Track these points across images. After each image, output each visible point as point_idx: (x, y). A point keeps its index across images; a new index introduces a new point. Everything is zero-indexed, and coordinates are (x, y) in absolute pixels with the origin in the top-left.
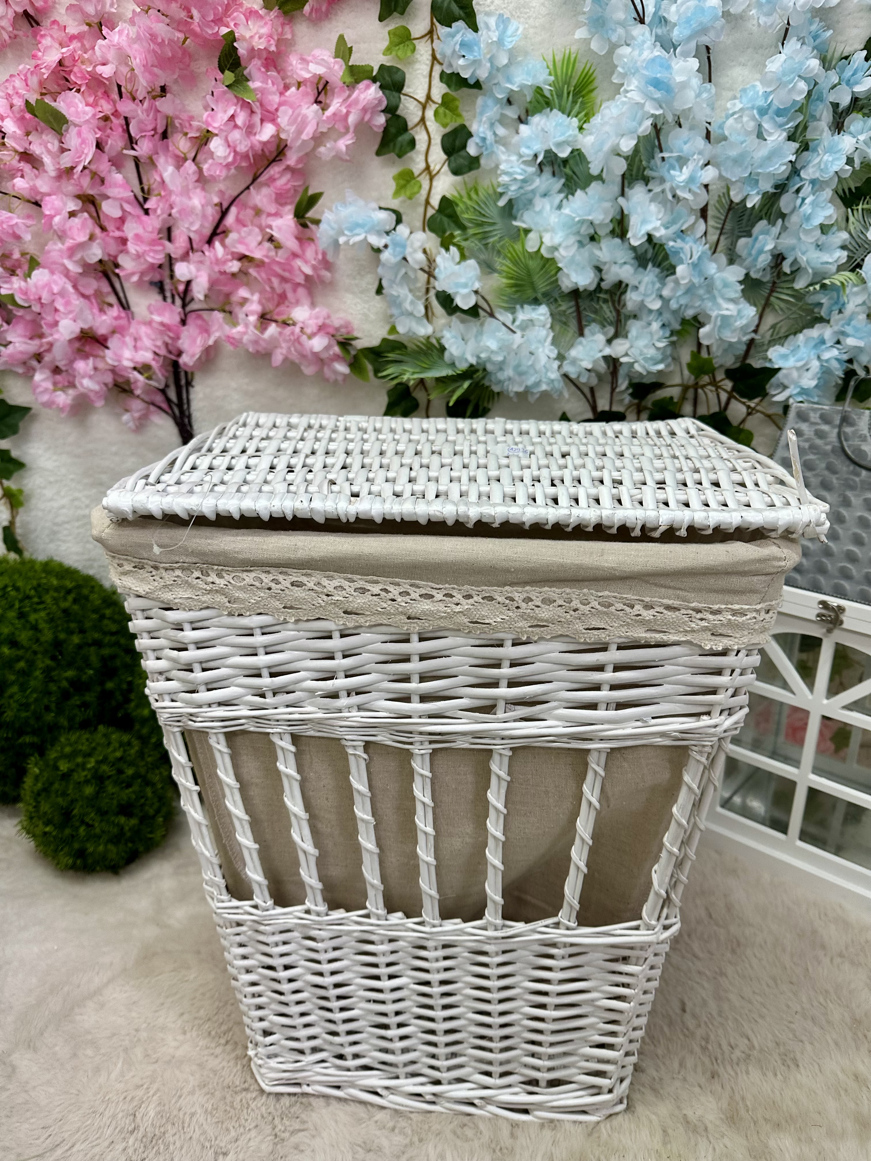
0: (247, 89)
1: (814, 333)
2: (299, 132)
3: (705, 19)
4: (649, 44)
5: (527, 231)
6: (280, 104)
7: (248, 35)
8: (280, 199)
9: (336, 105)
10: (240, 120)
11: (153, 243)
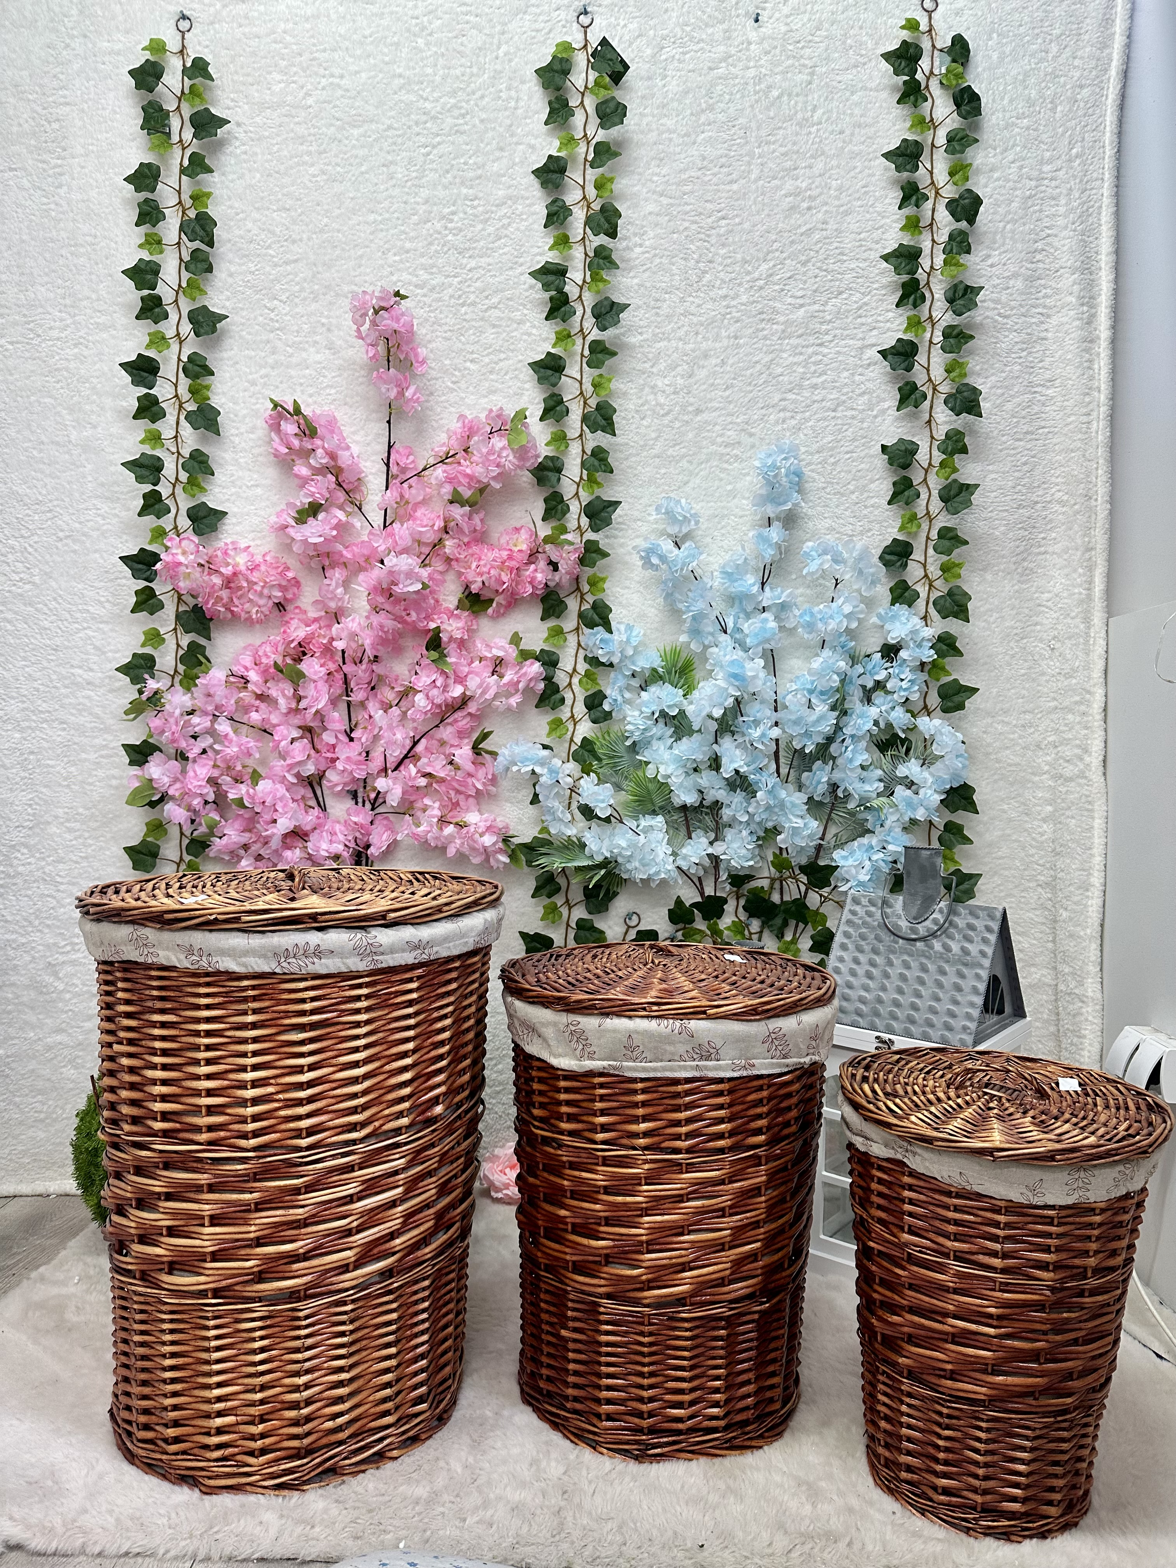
0: (445, 663)
1: (865, 840)
2: (484, 693)
3: (767, 635)
4: (730, 648)
5: (647, 763)
6: (469, 673)
7: (449, 629)
8: (461, 734)
9: (509, 676)
10: (438, 683)
11: (358, 763)
